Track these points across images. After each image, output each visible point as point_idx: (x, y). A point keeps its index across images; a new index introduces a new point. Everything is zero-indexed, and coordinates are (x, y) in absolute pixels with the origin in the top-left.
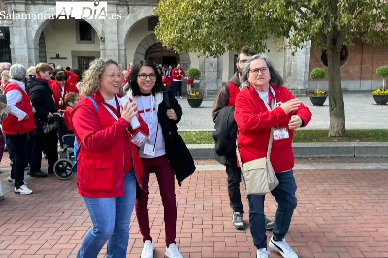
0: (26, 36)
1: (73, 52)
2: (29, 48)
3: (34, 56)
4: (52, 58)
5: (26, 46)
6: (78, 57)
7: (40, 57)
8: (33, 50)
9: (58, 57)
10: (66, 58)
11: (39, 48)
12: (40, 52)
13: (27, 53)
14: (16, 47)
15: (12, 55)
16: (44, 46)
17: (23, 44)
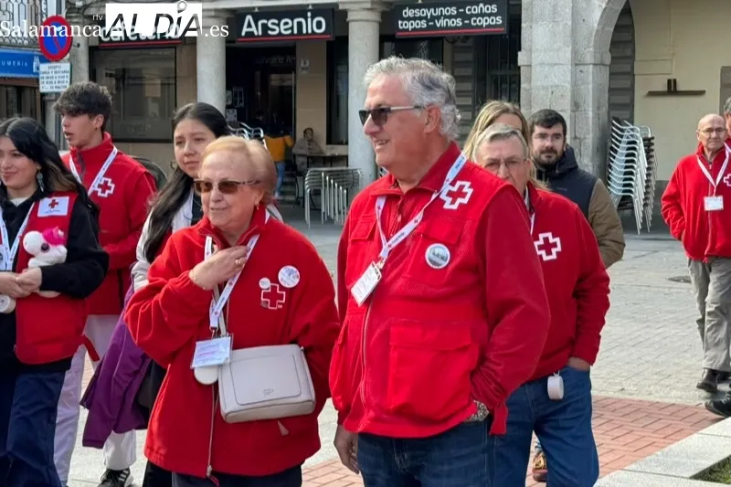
0: (570, 23)
1: (725, 71)
2: (577, 63)
3: (591, 86)
4: (652, 94)
5: (569, 55)
7: (611, 90)
8: (591, 67)
9: (672, 89)
10: (701, 93)
11: (608, 60)
12: (612, 74)
13: (569, 79)
14: (537, 58)
15: (523, 86)
16: (628, 52)
17: (559, 49)
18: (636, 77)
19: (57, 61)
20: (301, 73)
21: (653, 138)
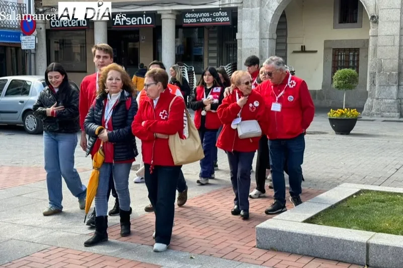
0: (258, 21)
1: (326, 42)
2: (262, 38)
3: (268, 49)
4: (295, 52)
5: (258, 35)
6: (333, 49)
7: (277, 50)
8: (268, 40)
9: (303, 50)
10: (316, 52)
11: (275, 37)
12: (277, 44)
13: (258, 45)
14: (244, 36)
15: (238, 48)
16: (285, 34)
17: (254, 32)
18: (288, 45)
19: (29, 35)
20: (142, 42)
21: (294, 71)
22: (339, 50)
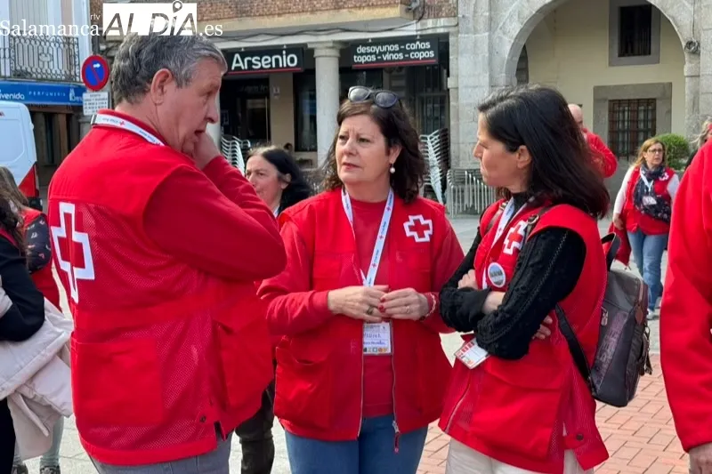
0: (487, 55)
1: (597, 90)
2: (492, 85)
5: (487, 79)
6: (610, 101)
11: (515, 83)
14: (463, 82)
16: (524, 77)
17: (479, 74)
19: (97, 91)
22: (620, 102)
